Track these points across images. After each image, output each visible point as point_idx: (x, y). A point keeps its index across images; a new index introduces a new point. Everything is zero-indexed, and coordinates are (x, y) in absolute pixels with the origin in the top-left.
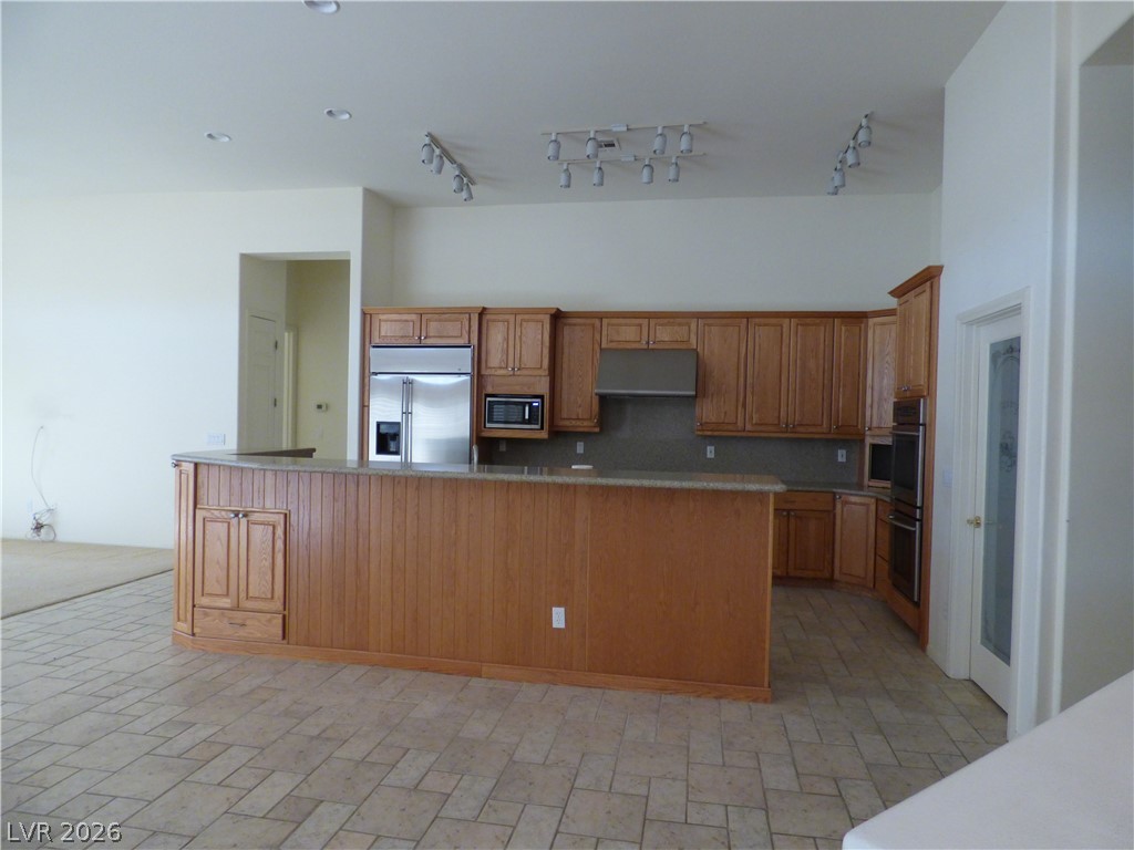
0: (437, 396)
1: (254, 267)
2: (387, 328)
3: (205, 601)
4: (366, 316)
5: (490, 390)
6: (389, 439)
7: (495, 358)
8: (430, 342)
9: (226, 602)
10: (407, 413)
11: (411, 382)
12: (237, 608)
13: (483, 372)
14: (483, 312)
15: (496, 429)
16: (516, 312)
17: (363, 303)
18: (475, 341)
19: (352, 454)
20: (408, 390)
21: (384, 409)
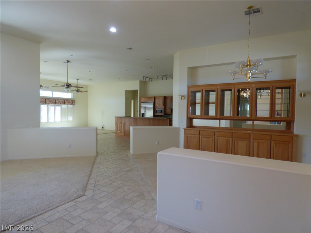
0: (149, 109)
1: (127, 92)
2: (143, 100)
3: (118, 131)
4: (140, 98)
5: (156, 108)
6: (143, 115)
7: (157, 103)
8: (148, 102)
9: (120, 132)
10: (145, 112)
11: (146, 107)
12: (121, 132)
13: (155, 106)
14: (155, 97)
15: (157, 114)
16: (159, 97)
17: (140, 96)
18: (154, 101)
19: (139, 116)
20: (145, 108)
21: (143, 111)
